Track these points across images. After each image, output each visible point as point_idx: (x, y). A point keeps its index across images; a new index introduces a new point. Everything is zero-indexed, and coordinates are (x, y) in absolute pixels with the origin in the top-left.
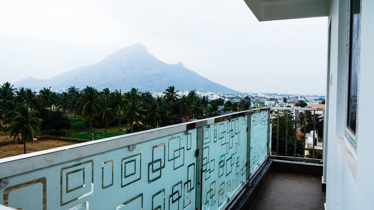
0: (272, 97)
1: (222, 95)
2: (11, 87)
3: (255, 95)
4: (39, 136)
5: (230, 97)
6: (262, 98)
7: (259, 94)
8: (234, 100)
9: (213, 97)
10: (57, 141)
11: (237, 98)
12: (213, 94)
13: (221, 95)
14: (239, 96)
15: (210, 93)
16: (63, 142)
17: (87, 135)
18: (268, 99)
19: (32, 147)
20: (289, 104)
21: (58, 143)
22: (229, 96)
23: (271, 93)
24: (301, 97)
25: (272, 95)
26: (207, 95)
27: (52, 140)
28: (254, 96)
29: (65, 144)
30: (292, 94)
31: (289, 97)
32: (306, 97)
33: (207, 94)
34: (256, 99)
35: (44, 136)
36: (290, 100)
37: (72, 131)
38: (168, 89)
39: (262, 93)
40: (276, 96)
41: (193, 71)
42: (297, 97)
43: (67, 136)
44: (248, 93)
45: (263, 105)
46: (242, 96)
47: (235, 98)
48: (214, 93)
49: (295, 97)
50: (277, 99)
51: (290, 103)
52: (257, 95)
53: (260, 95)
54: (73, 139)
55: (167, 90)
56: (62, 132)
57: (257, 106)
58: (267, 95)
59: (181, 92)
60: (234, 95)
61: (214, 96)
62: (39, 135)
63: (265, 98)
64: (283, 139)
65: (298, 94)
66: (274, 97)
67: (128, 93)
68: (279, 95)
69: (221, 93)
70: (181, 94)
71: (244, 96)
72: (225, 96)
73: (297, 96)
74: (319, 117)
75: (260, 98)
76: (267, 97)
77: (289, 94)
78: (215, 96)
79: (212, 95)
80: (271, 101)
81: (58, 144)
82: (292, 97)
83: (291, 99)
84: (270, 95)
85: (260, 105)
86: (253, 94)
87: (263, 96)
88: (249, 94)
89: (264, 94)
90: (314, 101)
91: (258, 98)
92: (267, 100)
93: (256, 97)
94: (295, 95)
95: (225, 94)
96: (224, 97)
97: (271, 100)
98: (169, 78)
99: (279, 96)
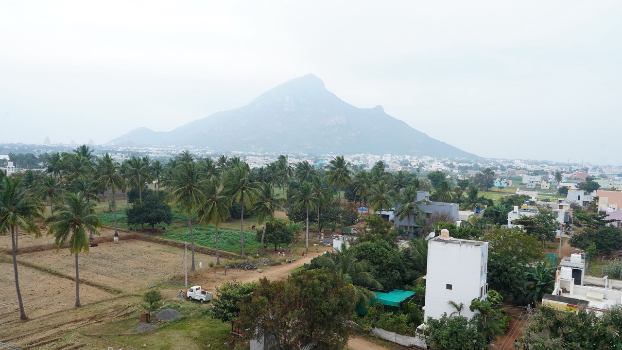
0: (539, 168)
1: (449, 163)
2: (89, 154)
3: (509, 162)
4: (124, 234)
5: (462, 167)
6: (519, 170)
7: (515, 161)
8: (469, 171)
9: (431, 167)
10: (149, 244)
11: (476, 167)
12: (434, 161)
13: (446, 162)
14: (479, 164)
15: (429, 158)
16: (158, 245)
17: (197, 234)
18: (531, 171)
19: (107, 252)
20: (569, 182)
21: (149, 247)
22: (461, 165)
23: (540, 160)
24: (595, 168)
25: (540, 164)
26: (423, 162)
27: (143, 240)
28: (506, 165)
29: (159, 249)
30: (577, 163)
31: (571, 168)
32: (604, 170)
33: (424, 160)
34: (509, 171)
35: (132, 233)
36: (571, 175)
37: (177, 226)
38: (334, 161)
39: (521, 160)
40: (547, 166)
41: (401, 121)
42: (586, 170)
43: (166, 235)
44: (496, 159)
45: (520, 182)
46: (485, 164)
47: (471, 168)
48: (436, 158)
49: (582, 169)
50: (548, 173)
51: (571, 181)
52: (512, 164)
53: (518, 163)
54: (173, 242)
55: (332, 162)
56: (161, 226)
57: (508, 184)
58: (531, 164)
59: (379, 156)
60: (471, 163)
61: (433, 165)
62: (125, 232)
63: (525, 169)
64: (513, 268)
65: (588, 163)
66: (544, 167)
67: (273, 164)
68: (554, 163)
69: (447, 159)
70: (378, 159)
71: (489, 165)
72: (454, 164)
73: (587, 166)
74: (607, 218)
75: (516, 169)
76: (529, 168)
77: (571, 162)
78: (436, 164)
79: (431, 161)
80: (534, 177)
81: (148, 249)
82: (576, 168)
83: (574, 173)
84: (537, 163)
85: (512, 184)
86: (505, 161)
87: (523, 165)
88: (497, 161)
89: (527, 162)
90: (617, 178)
91: (512, 170)
92: (528, 174)
93: (508, 167)
94: (584, 164)
95: (454, 161)
96: (451, 166)
97: (536, 173)
98: (359, 132)
99: (552, 165)
